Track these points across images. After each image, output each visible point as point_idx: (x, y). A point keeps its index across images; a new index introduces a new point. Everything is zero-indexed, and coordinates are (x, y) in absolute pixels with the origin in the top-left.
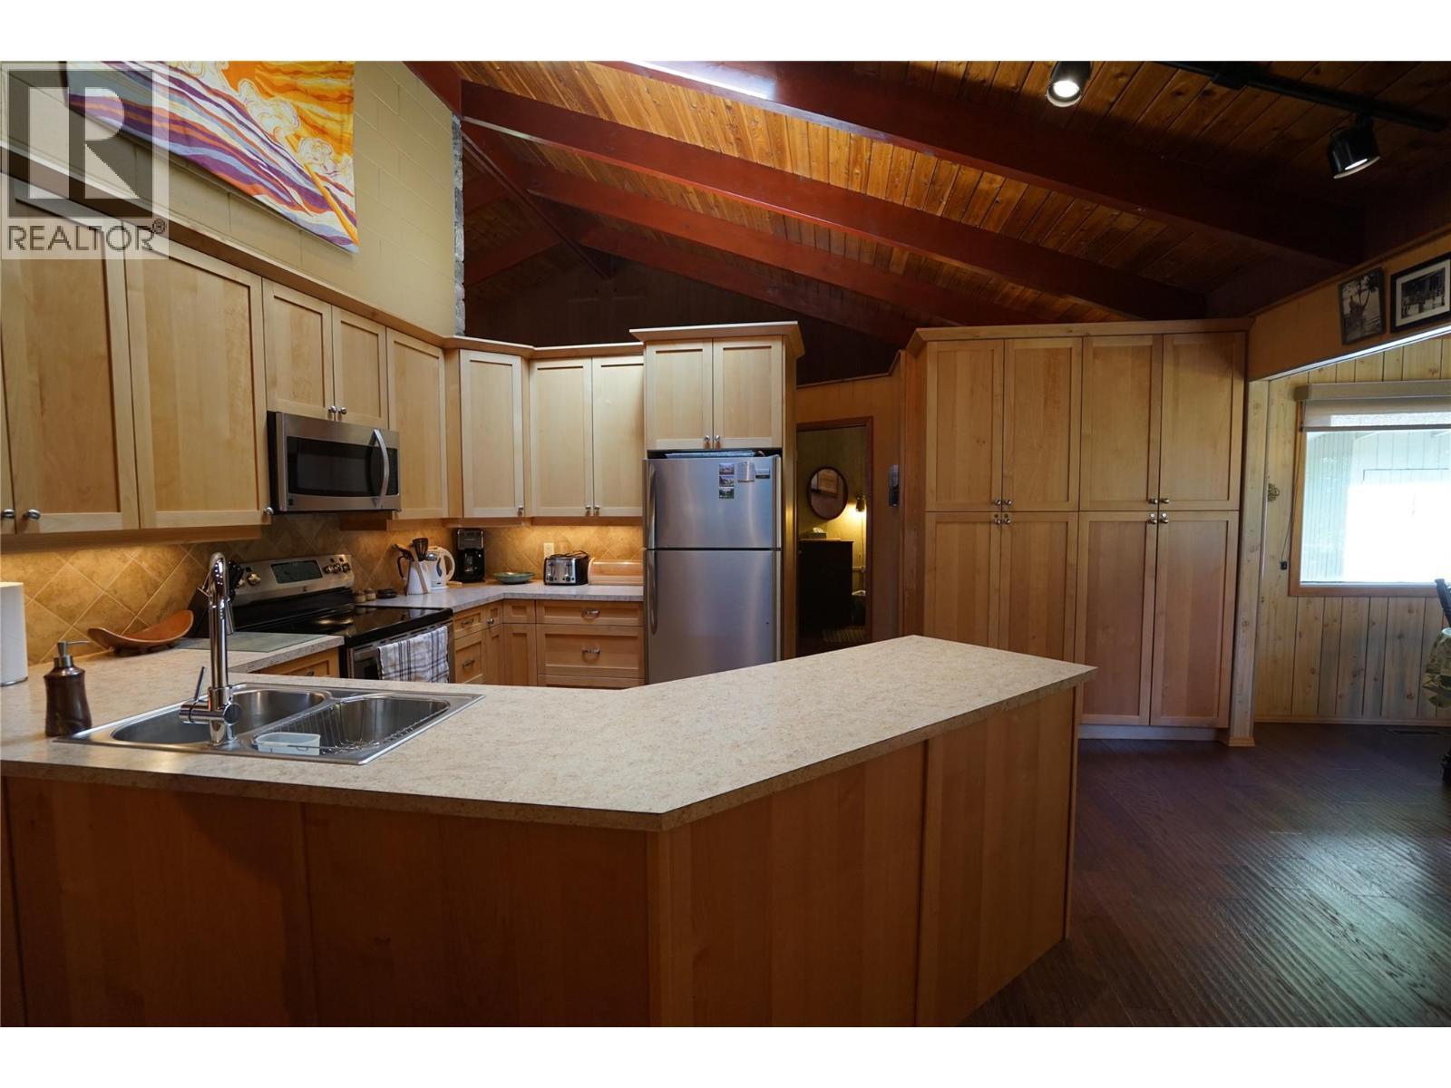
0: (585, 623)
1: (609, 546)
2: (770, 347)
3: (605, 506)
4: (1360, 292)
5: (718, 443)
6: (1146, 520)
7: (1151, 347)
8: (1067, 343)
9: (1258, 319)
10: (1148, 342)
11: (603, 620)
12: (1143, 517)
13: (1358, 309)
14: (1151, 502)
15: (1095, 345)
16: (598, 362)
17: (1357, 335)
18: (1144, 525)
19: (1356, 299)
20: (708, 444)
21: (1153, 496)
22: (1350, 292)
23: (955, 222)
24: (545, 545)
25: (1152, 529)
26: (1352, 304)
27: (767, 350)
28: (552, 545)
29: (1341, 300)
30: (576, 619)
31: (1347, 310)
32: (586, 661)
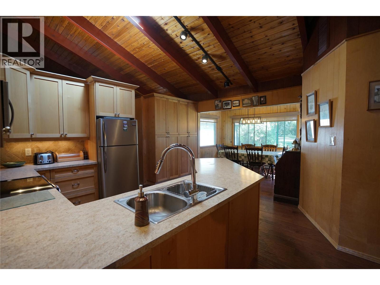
0: (74, 175)
1: (59, 148)
2: (131, 91)
3: (68, 133)
4: (218, 102)
5: (118, 116)
6: (187, 136)
7: (187, 105)
8: (176, 102)
9: (199, 103)
10: (187, 103)
11: (80, 172)
12: (187, 135)
13: (218, 105)
14: (188, 133)
15: (181, 103)
16: (65, 82)
17: (218, 108)
18: (187, 137)
19: (217, 103)
20: (115, 116)
21: (188, 132)
22: (216, 102)
23: (151, 69)
24: (26, 149)
25: (188, 137)
26: (217, 104)
27: (131, 92)
28: (30, 149)
29: (215, 103)
30: (70, 174)
31: (216, 104)
32: (73, 188)
